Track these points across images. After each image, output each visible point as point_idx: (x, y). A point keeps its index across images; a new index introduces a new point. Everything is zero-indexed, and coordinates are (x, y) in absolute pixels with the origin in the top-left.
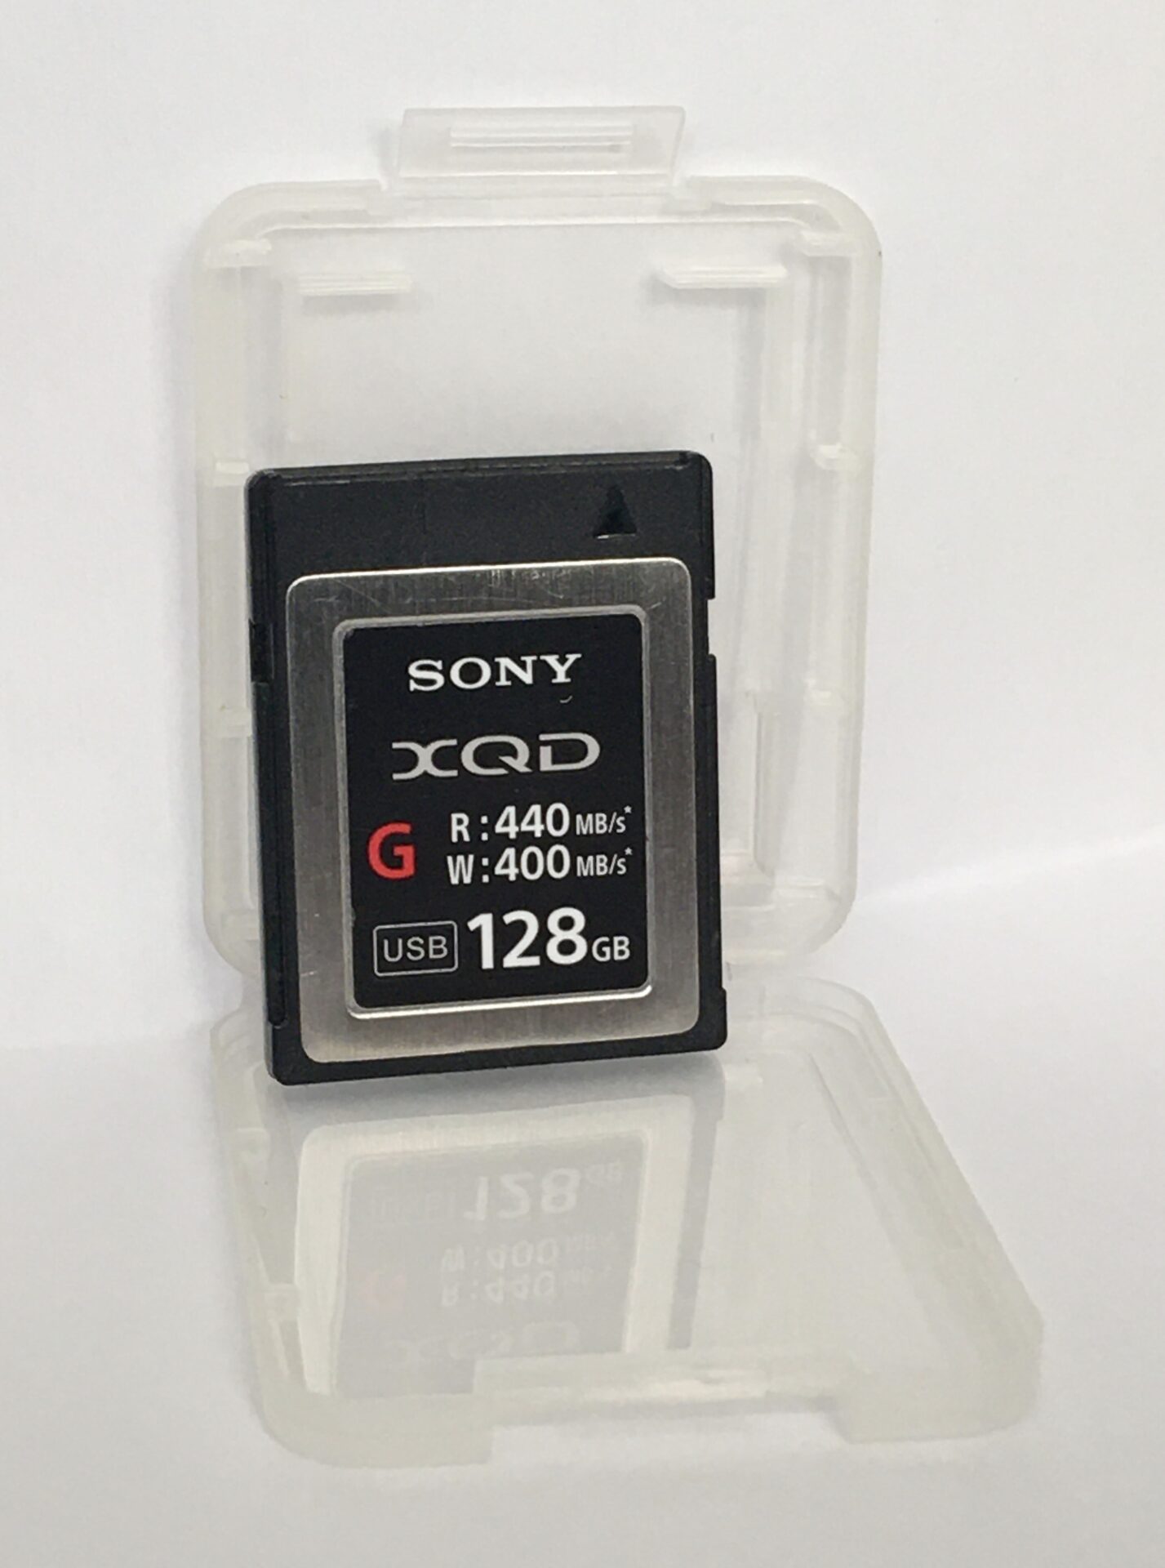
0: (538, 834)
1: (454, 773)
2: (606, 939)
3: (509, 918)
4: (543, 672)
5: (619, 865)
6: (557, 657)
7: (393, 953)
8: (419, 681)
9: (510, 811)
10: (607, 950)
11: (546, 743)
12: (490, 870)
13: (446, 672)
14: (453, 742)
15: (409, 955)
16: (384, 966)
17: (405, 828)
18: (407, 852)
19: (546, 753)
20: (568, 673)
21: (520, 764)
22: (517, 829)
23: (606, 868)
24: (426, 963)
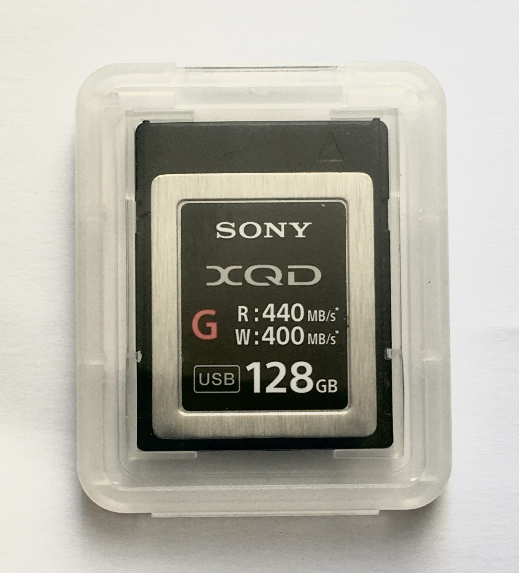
0: (286, 320)
1: (240, 284)
2: (324, 381)
3: (269, 365)
4: (290, 231)
5: (332, 339)
6: (298, 223)
7: (204, 381)
8: (221, 233)
9: (271, 306)
10: (324, 386)
11: (291, 270)
12: (259, 338)
13: (237, 229)
14: (240, 267)
15: (213, 382)
16: (199, 387)
17: (212, 312)
18: (213, 326)
19: (291, 276)
20: (304, 233)
21: (277, 280)
22: (274, 316)
23: (324, 340)
24: (223, 387)
